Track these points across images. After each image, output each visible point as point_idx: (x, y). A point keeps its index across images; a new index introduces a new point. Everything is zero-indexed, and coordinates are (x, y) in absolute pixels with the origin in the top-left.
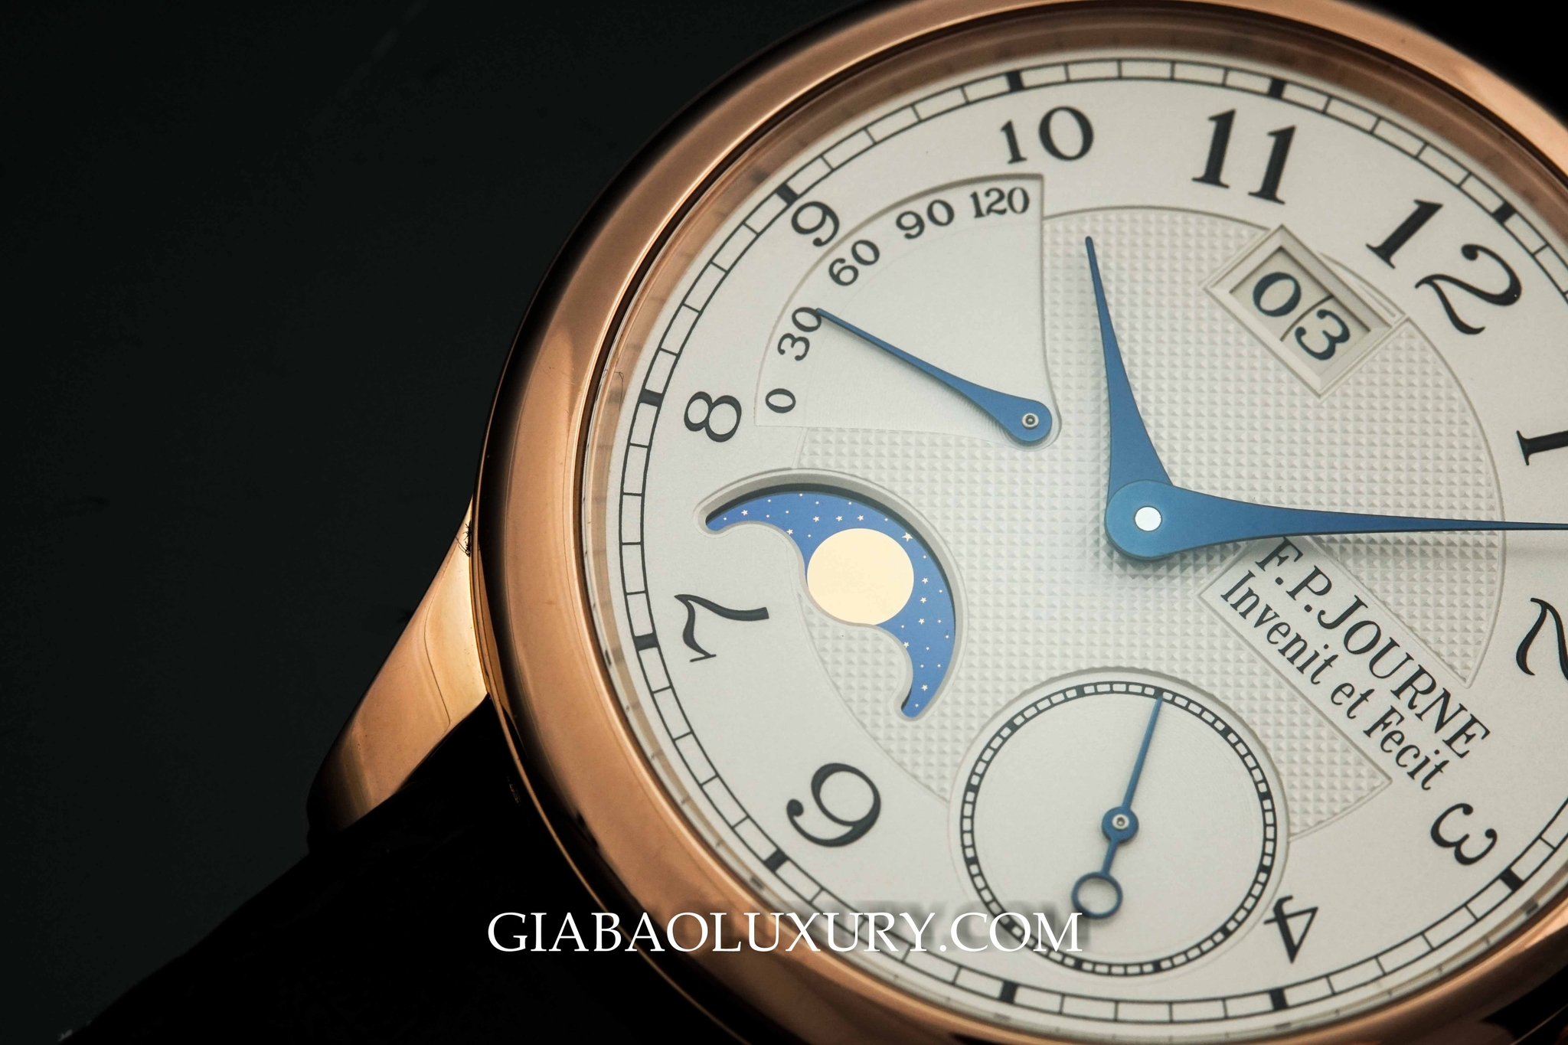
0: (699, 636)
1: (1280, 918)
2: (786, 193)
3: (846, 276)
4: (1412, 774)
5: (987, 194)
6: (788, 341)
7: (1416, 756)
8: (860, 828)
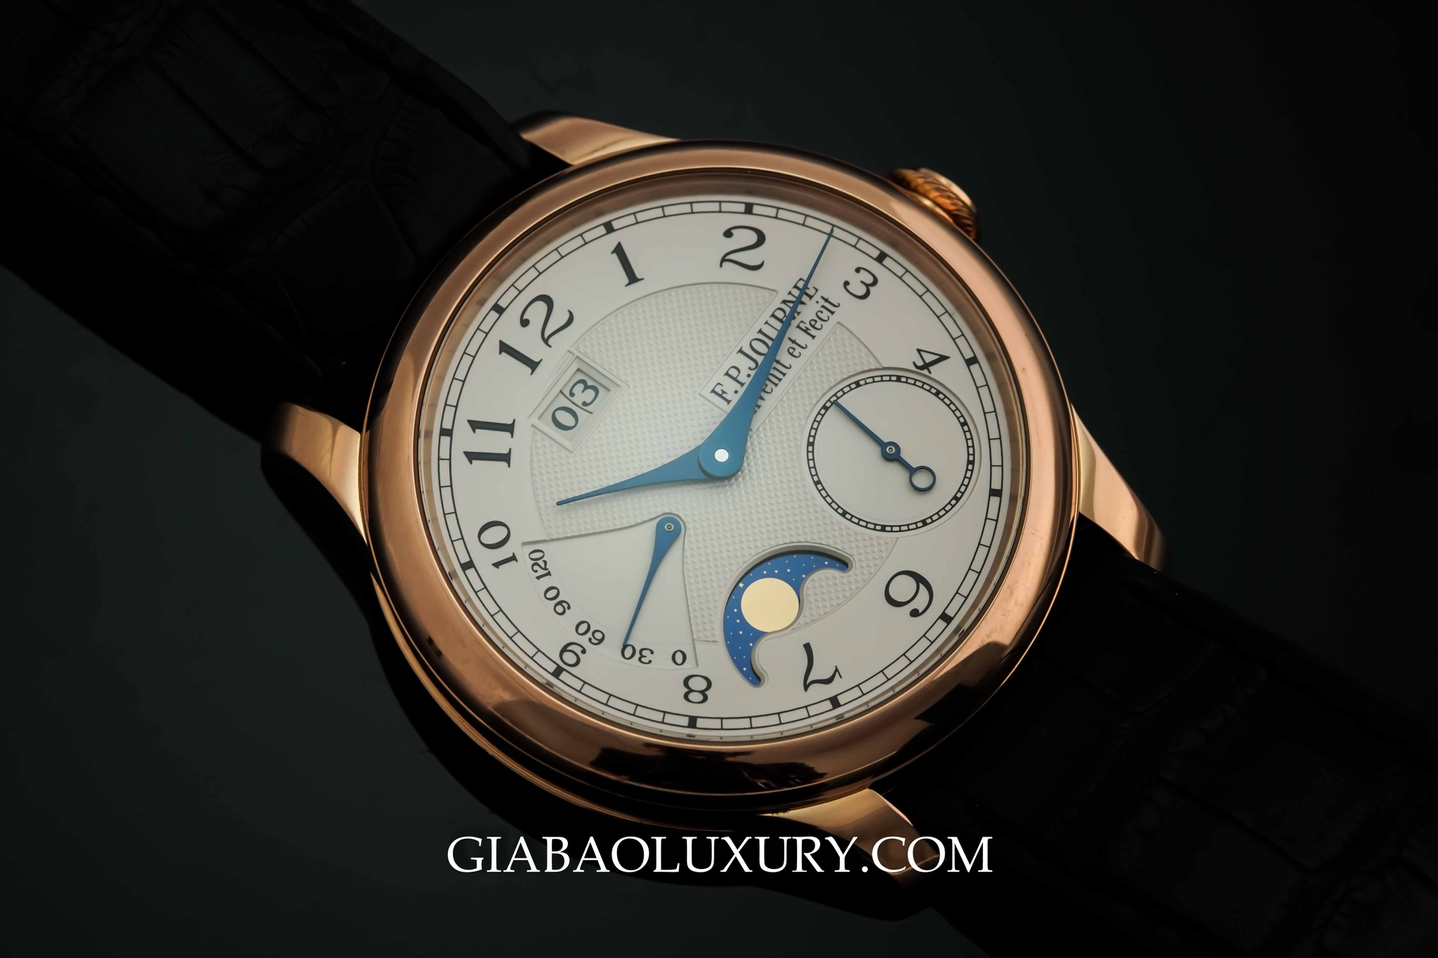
0: (827, 676)
1: (926, 366)
2: (557, 673)
3: (599, 636)
4: (832, 313)
5: (536, 571)
6: (643, 659)
7: (822, 312)
8: (919, 579)
